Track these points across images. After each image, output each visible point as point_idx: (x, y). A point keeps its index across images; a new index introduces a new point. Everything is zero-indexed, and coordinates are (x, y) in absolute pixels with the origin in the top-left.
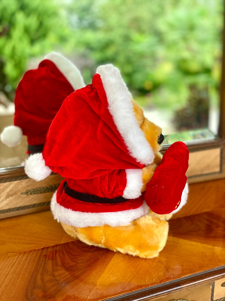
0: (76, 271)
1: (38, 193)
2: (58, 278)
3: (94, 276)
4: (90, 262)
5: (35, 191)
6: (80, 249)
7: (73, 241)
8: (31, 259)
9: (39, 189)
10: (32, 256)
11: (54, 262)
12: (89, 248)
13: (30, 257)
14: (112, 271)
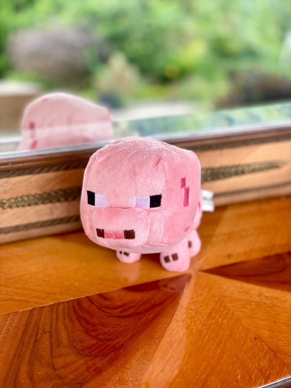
0: (98, 356)
1: (23, 206)
2: (62, 372)
3: (134, 369)
4: (125, 339)
5: (17, 202)
6: (104, 311)
7: (89, 296)
8: (9, 331)
9: (26, 198)
10: (11, 326)
11: (53, 338)
12: (120, 310)
13: (6, 328)
14: (168, 357)
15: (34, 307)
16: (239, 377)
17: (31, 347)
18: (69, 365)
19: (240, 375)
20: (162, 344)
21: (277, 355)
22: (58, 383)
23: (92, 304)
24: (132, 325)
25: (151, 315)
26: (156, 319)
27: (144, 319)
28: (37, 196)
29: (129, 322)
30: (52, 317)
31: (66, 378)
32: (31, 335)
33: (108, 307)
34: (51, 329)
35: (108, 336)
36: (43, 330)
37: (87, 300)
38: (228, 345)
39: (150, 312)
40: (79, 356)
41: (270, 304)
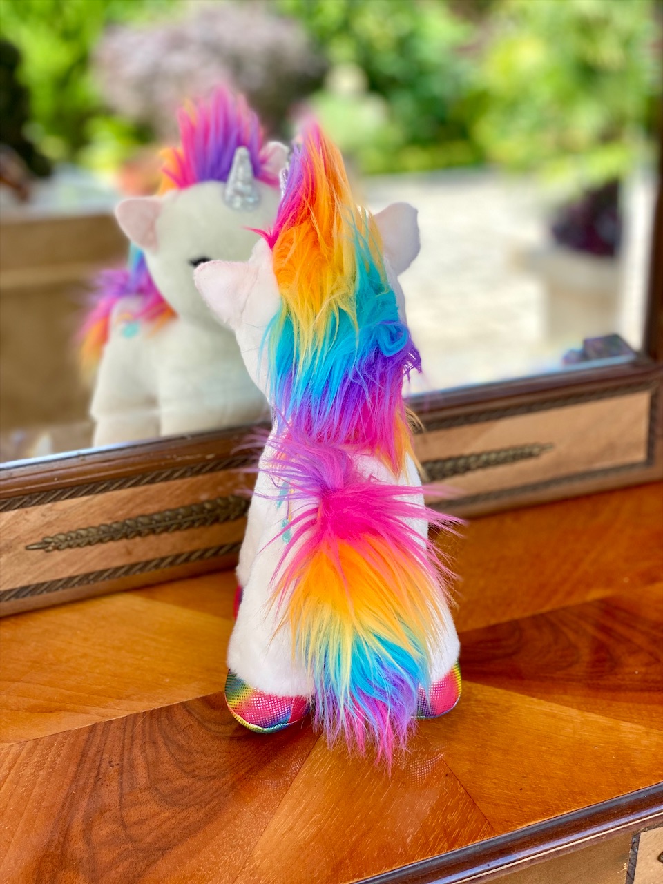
0: (193, 805)
3: (246, 826)
4: (237, 776)
7: (185, 702)
8: (56, 763)
10: (59, 756)
11: (124, 775)
13: (51, 758)
14: (303, 806)
15: (95, 722)
16: (409, 839)
17: (88, 790)
18: (147, 820)
19: (411, 836)
20: (295, 785)
21: (477, 803)
22: (128, 849)
23: (190, 716)
28: (102, 528)
30: (123, 740)
31: (141, 840)
32: (90, 770)
34: (122, 760)
35: (211, 771)
36: (110, 762)
37: (182, 708)
38: (400, 787)
40: (163, 804)
41: (483, 714)
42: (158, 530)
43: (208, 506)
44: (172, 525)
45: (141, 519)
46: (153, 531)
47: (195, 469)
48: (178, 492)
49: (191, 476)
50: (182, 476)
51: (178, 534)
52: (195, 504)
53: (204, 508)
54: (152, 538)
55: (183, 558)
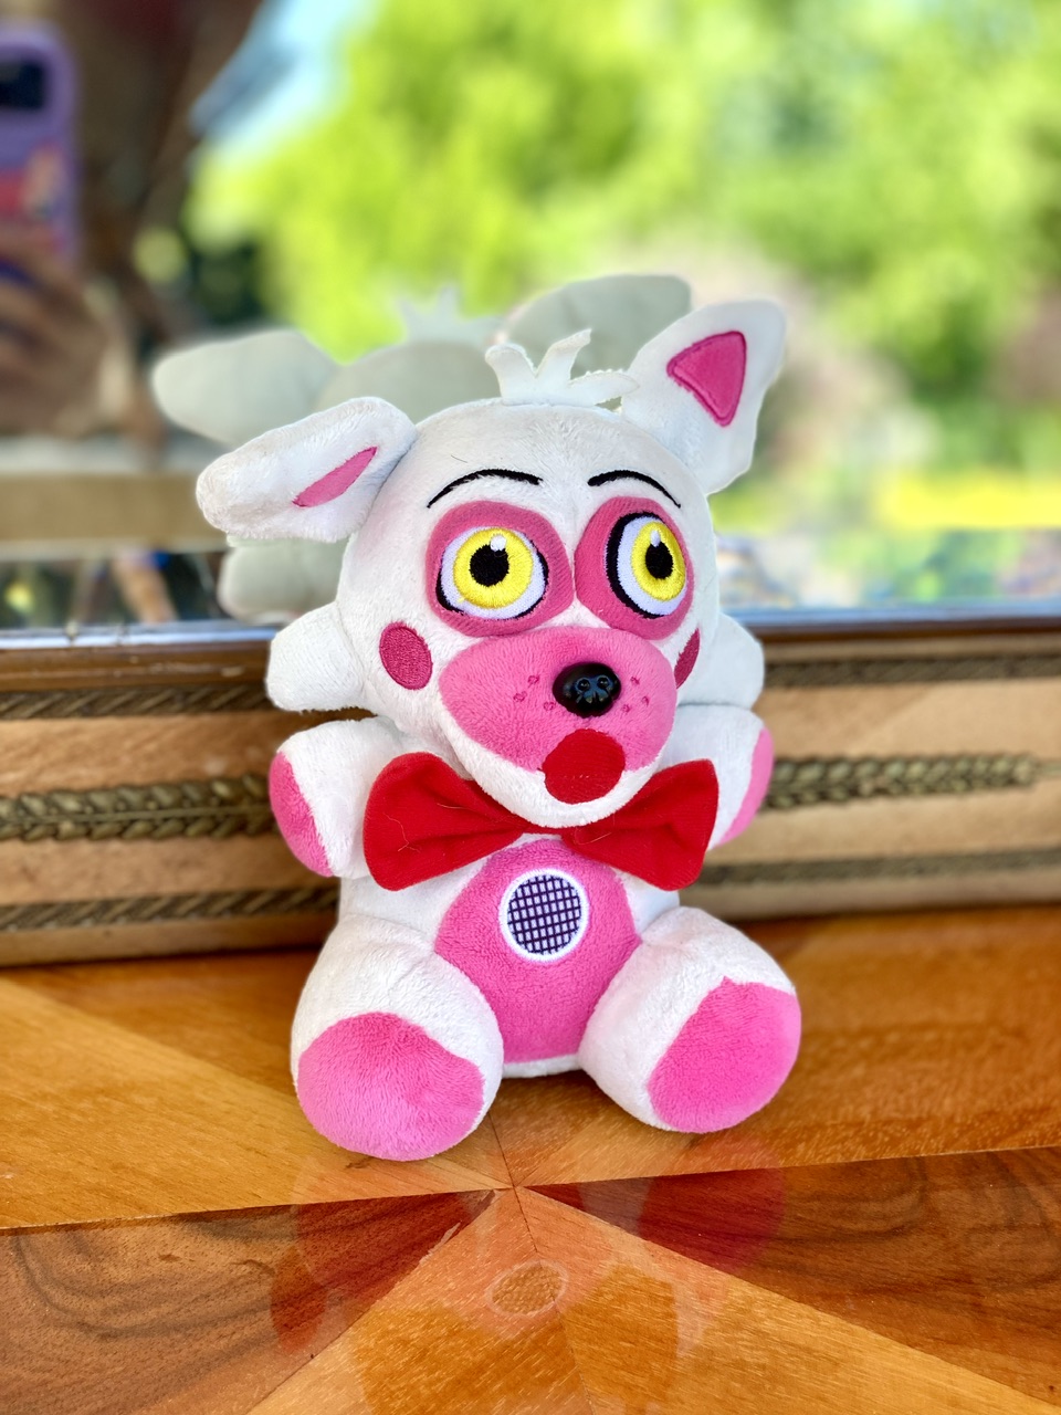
6: (43, 1297)
12: (114, 1301)
23: (16, 1265)
24: (121, 1368)
25: (223, 1342)
26: (232, 1361)
27: (184, 1353)
29: (113, 1358)
33: (71, 1286)
39: (231, 1328)
42: (99, 830)
43: (222, 789)
44: (133, 822)
45: (58, 798)
46: (89, 835)
47: (193, 698)
48: (151, 747)
49: (183, 711)
50: (161, 708)
51: (147, 847)
52: (190, 782)
53: (212, 794)
54: (85, 848)
55: (157, 906)
